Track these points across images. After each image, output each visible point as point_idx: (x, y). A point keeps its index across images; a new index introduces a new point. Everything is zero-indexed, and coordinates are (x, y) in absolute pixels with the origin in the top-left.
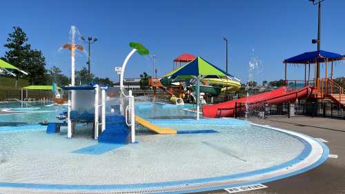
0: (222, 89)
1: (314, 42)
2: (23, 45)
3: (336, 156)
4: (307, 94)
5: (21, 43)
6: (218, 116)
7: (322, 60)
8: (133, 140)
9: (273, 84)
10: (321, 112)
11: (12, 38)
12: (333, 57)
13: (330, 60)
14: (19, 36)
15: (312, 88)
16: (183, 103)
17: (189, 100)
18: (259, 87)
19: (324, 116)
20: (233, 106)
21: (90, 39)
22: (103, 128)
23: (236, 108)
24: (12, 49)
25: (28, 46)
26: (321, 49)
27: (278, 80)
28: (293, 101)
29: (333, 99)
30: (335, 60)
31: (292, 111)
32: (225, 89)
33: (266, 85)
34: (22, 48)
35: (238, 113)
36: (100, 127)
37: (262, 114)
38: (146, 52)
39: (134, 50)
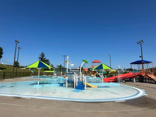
0: (109, 72)
1: (140, 57)
2: (44, 58)
3: (147, 95)
4: (139, 74)
5: (43, 57)
6: (109, 82)
7: (144, 63)
8: (86, 89)
9: (127, 70)
10: (145, 81)
11: (40, 56)
12: (147, 62)
13: (146, 63)
14: (43, 55)
15: (141, 73)
16: (95, 77)
17: (98, 76)
18: (122, 71)
19: (146, 82)
20: (114, 78)
21: (65, 56)
22: (77, 85)
23: (115, 79)
24: (40, 59)
25: (45, 58)
26: (143, 60)
27: (130, 68)
28: (134, 77)
29: (149, 76)
30: (148, 63)
31: (134, 80)
32: (110, 72)
33: (125, 70)
34: (43, 59)
35: (116, 81)
36: (76, 85)
37: (124, 81)
38: (87, 63)
39: (84, 62)
